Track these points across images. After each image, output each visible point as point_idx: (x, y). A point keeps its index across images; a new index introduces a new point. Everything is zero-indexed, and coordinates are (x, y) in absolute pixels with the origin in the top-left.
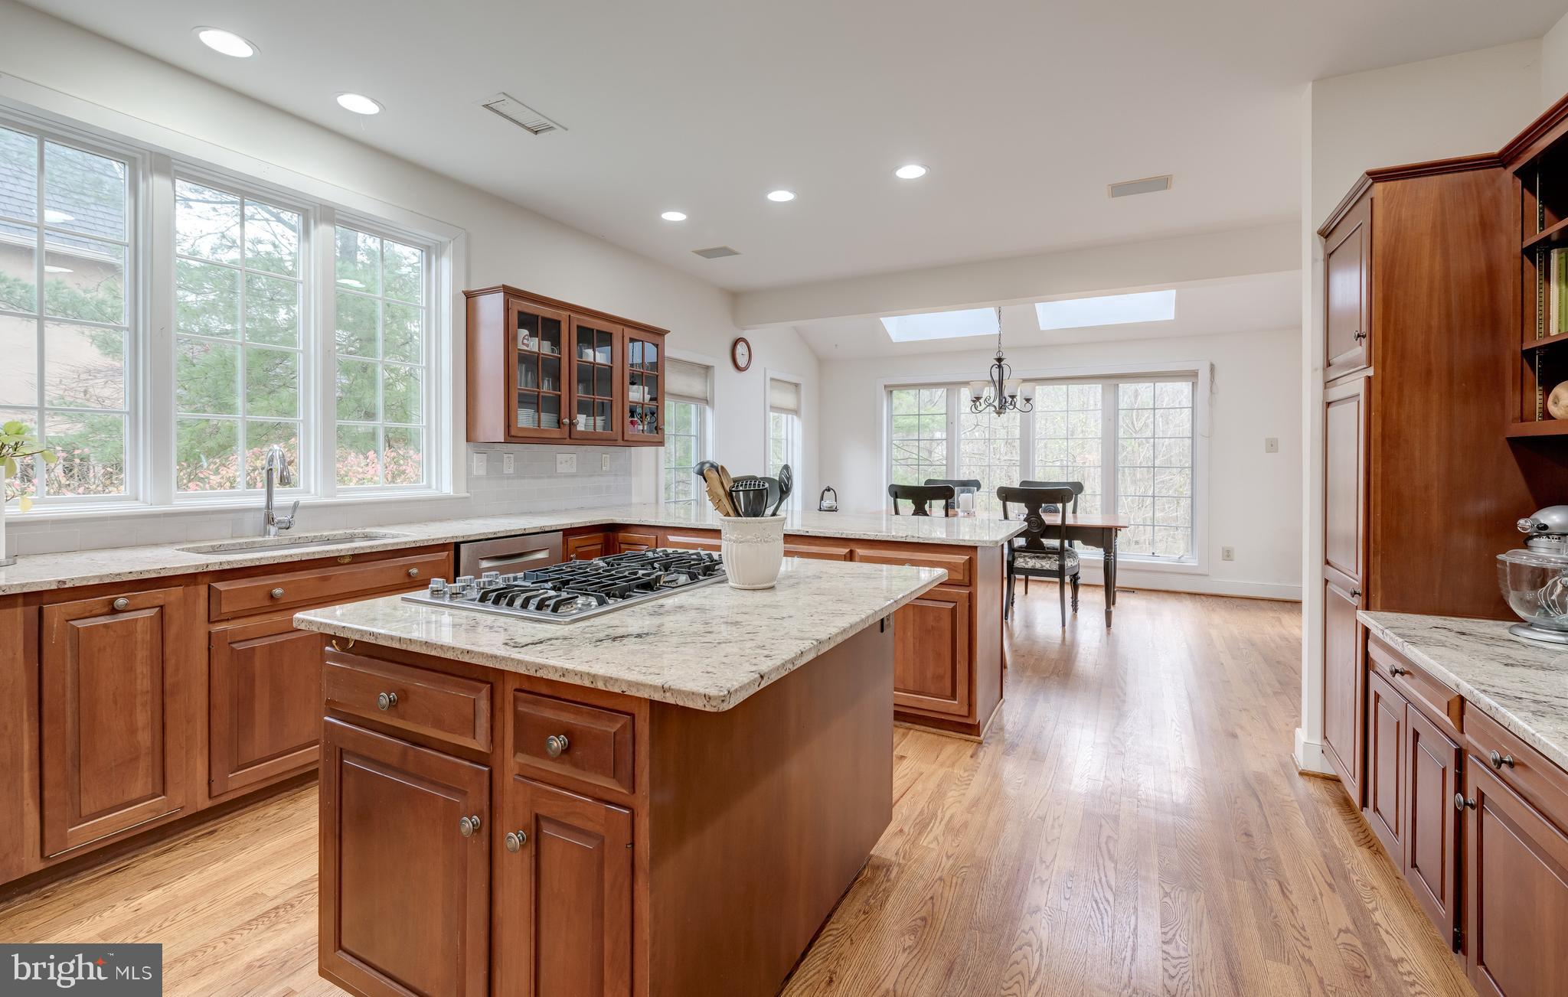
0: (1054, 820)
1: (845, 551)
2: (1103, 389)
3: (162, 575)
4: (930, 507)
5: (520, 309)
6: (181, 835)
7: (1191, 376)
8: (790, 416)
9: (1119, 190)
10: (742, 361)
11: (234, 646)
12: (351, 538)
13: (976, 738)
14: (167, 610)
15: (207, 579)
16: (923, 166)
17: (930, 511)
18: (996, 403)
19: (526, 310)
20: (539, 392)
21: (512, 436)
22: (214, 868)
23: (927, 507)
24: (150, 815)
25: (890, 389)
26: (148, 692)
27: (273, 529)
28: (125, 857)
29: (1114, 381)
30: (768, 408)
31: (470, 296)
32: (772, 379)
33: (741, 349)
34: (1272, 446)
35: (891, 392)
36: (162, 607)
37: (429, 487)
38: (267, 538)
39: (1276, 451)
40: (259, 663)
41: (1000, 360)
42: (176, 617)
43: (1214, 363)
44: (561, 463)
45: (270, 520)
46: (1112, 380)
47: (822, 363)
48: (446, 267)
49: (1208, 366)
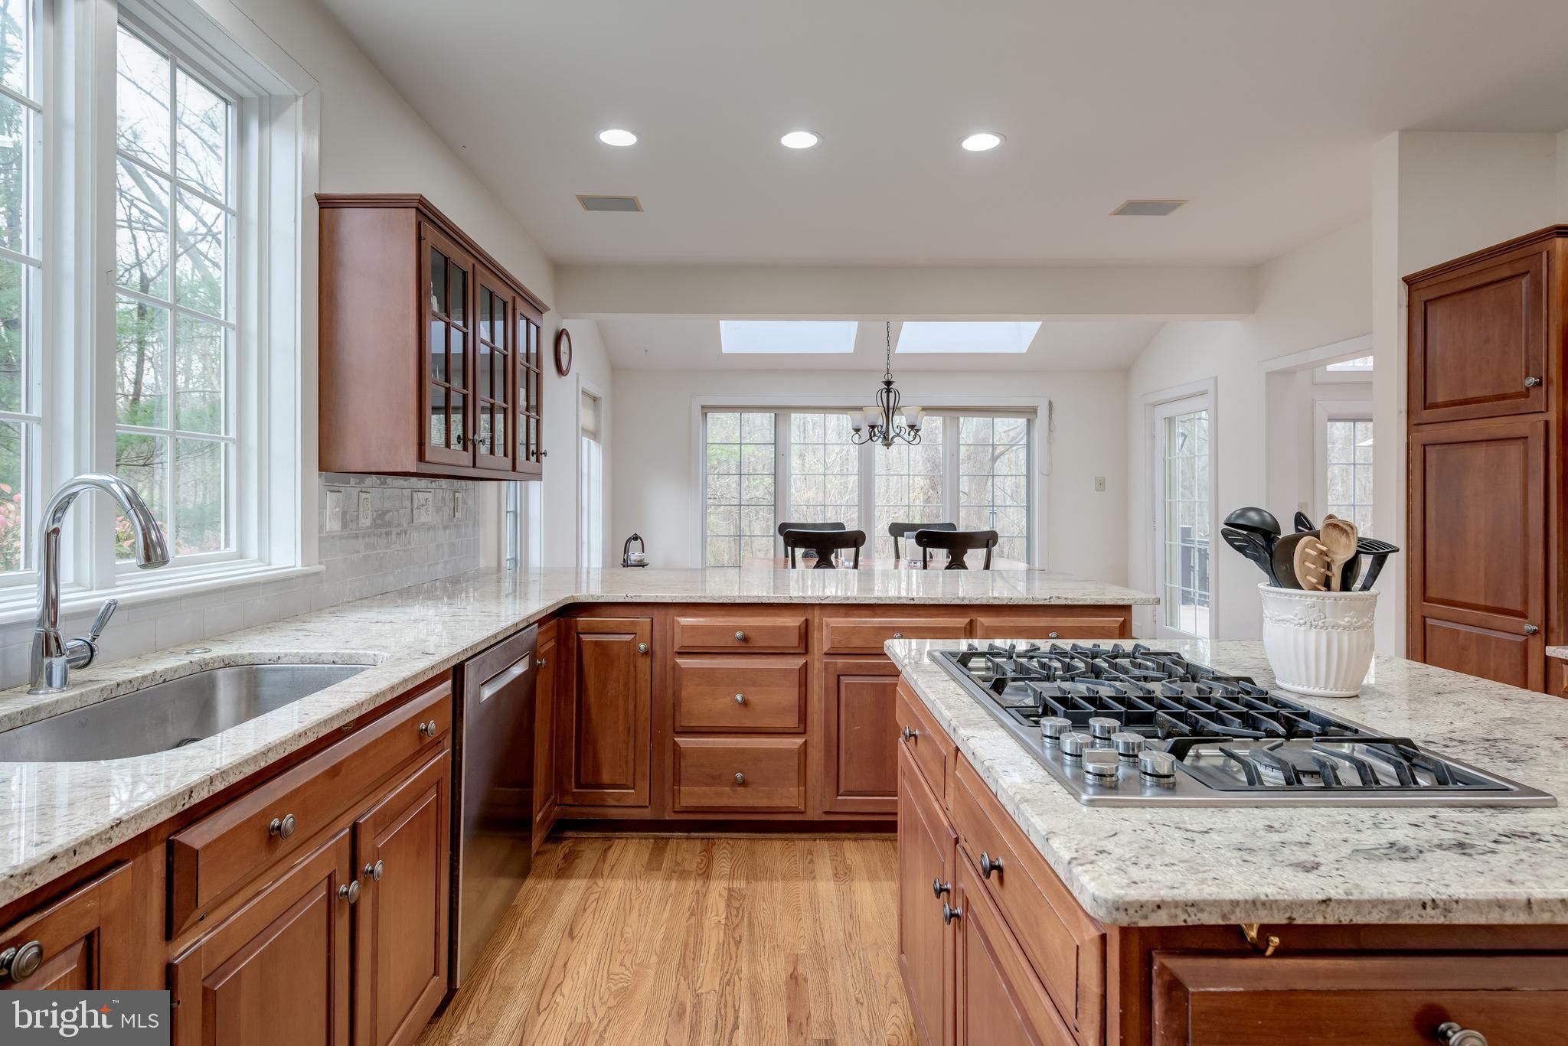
2: (944, 422)
4: (836, 557)
7: (1030, 412)
9: (1129, 210)
10: (564, 368)
11: (210, 982)
17: (837, 562)
19: (444, 252)
21: (426, 463)
23: (833, 557)
25: (706, 409)
29: (954, 414)
30: (580, 429)
31: (324, 206)
32: (582, 391)
34: (1101, 485)
35: (706, 413)
39: (1104, 490)
40: (248, 1013)
41: (888, 383)
43: (1051, 399)
45: (50, 646)
47: (617, 370)
49: (1047, 403)
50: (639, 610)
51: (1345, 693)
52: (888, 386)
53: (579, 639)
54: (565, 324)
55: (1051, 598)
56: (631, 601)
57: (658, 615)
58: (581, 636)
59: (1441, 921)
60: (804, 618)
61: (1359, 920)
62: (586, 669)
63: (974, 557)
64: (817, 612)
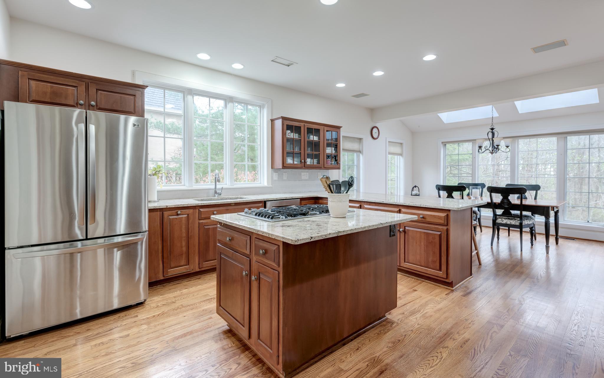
0: (472, 321)
1: (397, 209)
2: (557, 139)
3: (188, 206)
5: (287, 124)
6: (193, 277)
8: (398, 157)
9: (537, 50)
10: (375, 136)
11: (205, 227)
12: (237, 198)
13: (451, 288)
14: (189, 215)
15: (198, 208)
16: (435, 55)
18: (491, 149)
19: (289, 124)
20: (293, 152)
21: (285, 166)
22: (199, 287)
23: (453, 195)
24: (185, 270)
25: (445, 144)
26: (185, 237)
27: (216, 195)
28: (180, 280)
30: (387, 153)
31: (272, 121)
32: (389, 142)
33: (375, 130)
35: (445, 145)
36: (188, 214)
37: (261, 183)
38: (215, 197)
40: (211, 233)
41: (492, 129)
42: (191, 217)
44: (303, 176)
45: (216, 192)
46: (563, 135)
47: (414, 134)
48: (265, 111)
52: (492, 130)
54: (375, 124)
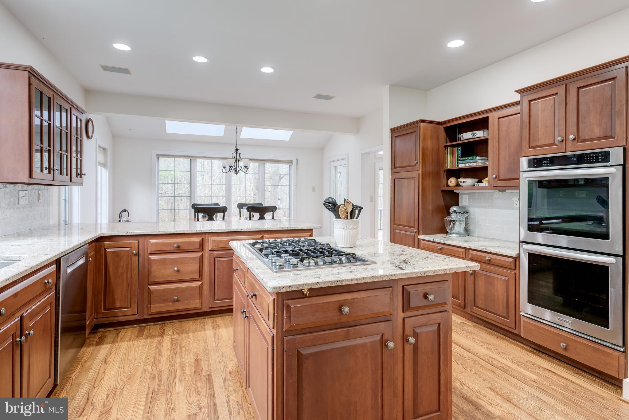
2: (259, 164)
7: (290, 162)
8: (104, 168)
10: (90, 135)
25: (159, 156)
29: (263, 162)
30: (97, 163)
32: (99, 146)
33: (90, 125)
34: (314, 189)
35: (159, 158)
39: (315, 191)
43: (298, 158)
47: (115, 137)
49: (296, 160)
50: (132, 238)
51: (351, 246)
52: (237, 151)
53: (105, 251)
54: (90, 116)
55: (288, 227)
56: (130, 234)
57: (141, 240)
58: (106, 249)
59: (341, 284)
60: (202, 238)
61: (325, 286)
62: (109, 262)
63: (268, 215)
64: (207, 236)
